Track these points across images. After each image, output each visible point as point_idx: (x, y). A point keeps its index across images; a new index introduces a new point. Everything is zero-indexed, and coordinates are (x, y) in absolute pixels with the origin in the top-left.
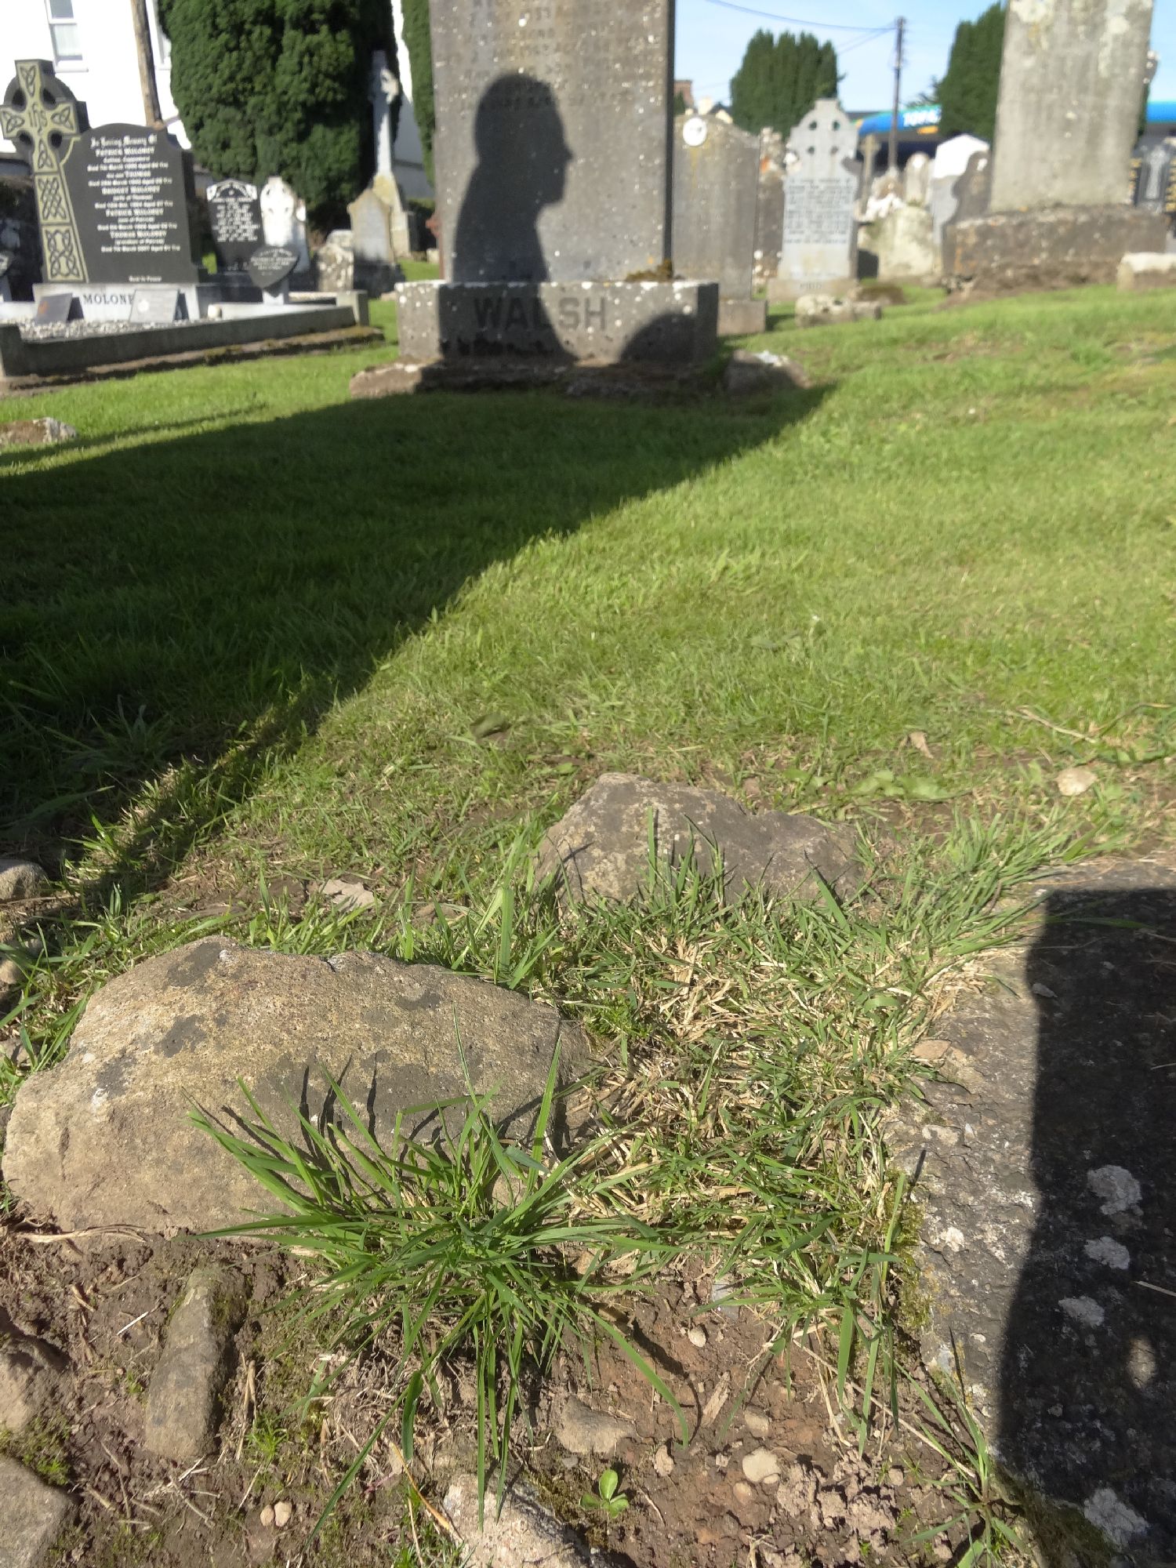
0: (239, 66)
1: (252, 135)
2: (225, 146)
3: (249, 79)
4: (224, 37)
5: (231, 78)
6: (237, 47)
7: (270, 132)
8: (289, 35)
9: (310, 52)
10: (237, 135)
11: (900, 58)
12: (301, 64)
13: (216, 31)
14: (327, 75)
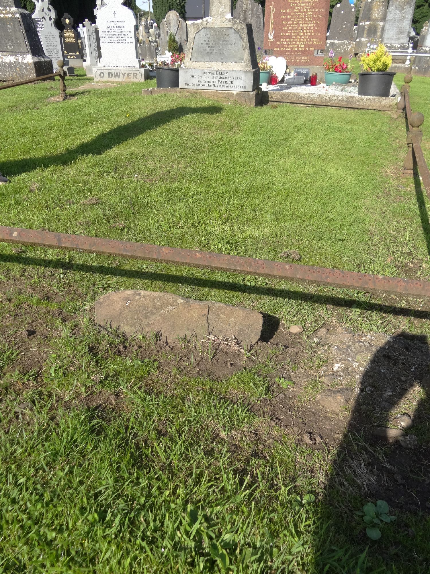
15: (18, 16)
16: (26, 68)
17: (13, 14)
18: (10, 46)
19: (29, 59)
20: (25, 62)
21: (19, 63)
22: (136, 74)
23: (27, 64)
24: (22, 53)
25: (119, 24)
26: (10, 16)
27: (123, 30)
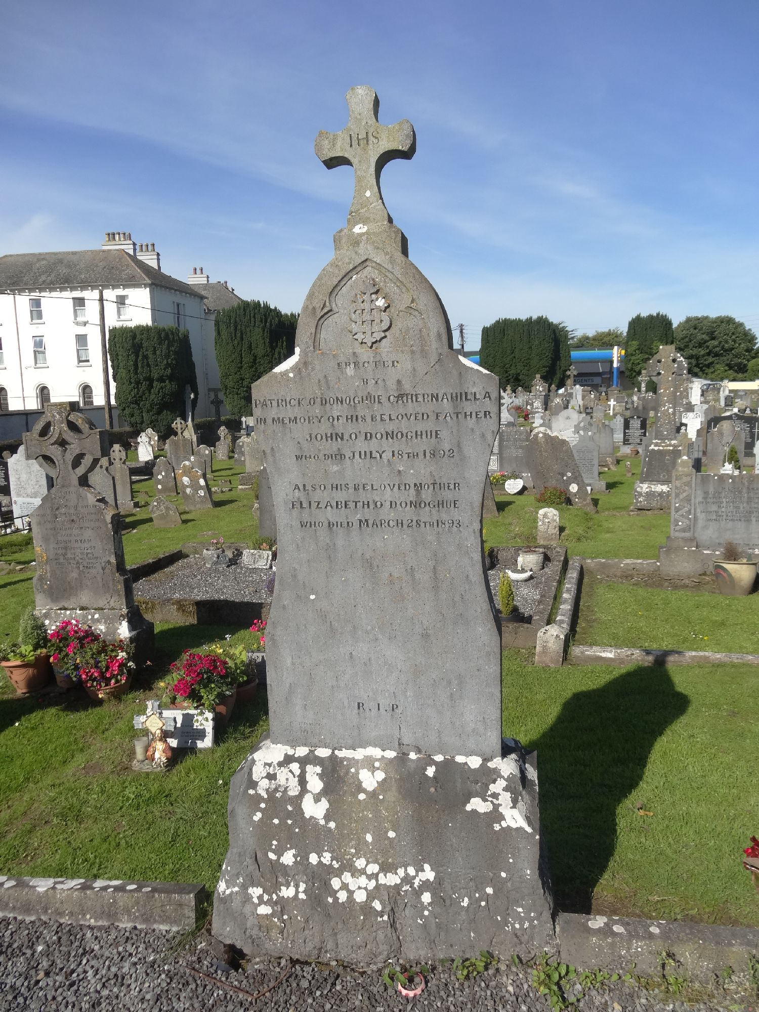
0: (138, 393)
1: (142, 412)
2: (132, 416)
3: (141, 397)
4: (133, 385)
5: (135, 396)
6: (137, 388)
7: (148, 412)
8: (155, 384)
9: (162, 388)
10: (137, 412)
11: (463, 340)
12: (159, 392)
13: (131, 383)
14: (168, 395)
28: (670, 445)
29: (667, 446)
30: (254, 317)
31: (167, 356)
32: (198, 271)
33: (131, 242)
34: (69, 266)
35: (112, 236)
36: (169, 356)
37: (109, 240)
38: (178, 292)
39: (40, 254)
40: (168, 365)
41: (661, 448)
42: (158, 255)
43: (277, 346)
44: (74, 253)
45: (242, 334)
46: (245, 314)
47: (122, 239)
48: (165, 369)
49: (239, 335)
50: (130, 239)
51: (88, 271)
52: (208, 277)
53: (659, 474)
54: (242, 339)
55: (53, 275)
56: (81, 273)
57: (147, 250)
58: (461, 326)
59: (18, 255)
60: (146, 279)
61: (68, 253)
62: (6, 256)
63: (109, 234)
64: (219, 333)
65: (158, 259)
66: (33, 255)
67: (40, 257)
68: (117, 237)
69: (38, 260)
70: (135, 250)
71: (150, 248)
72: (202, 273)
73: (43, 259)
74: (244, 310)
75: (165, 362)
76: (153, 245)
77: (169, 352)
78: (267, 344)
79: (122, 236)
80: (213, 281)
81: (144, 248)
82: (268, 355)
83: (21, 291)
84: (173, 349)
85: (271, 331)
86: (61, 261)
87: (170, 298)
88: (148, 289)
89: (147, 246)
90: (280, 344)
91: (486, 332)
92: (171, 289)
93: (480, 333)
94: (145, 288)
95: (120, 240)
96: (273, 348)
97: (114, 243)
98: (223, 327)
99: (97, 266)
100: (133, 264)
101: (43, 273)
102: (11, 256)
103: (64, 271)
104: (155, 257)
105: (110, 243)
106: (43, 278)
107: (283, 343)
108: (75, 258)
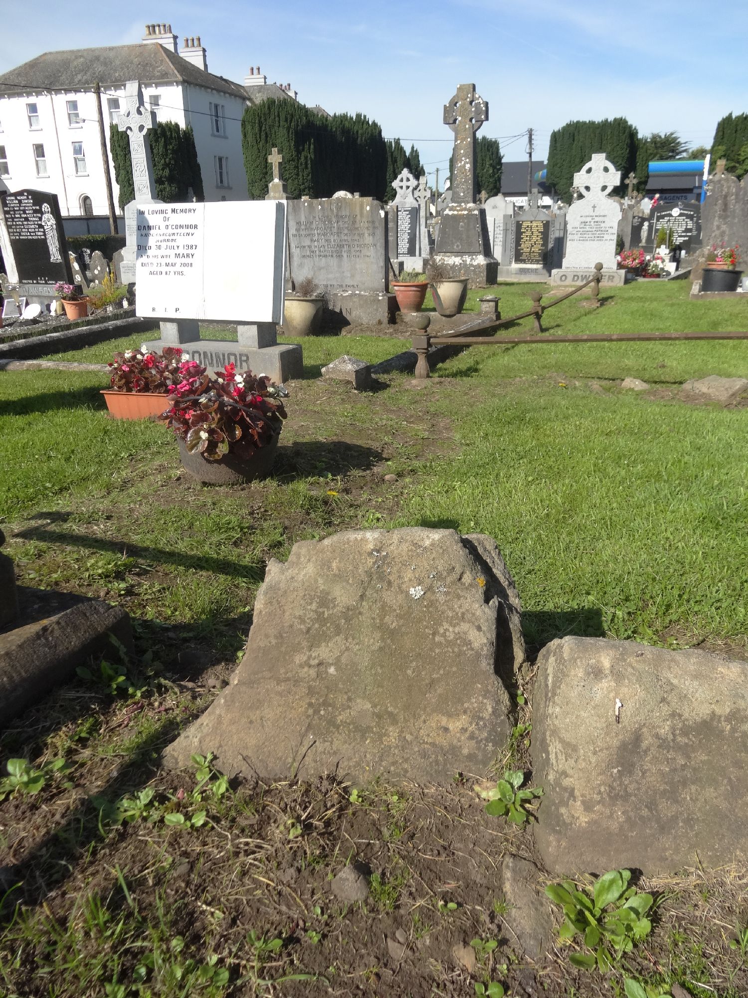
11: (531, 148)
15: (476, 212)
16: (474, 271)
17: (470, 210)
18: (458, 246)
19: (481, 260)
20: (475, 263)
21: (466, 265)
22: (613, 277)
23: (479, 266)
24: (471, 253)
25: (597, 219)
26: (466, 212)
27: (603, 225)
28: (465, 209)
29: (461, 210)
30: (279, 116)
31: (165, 155)
32: (255, 71)
33: (171, 35)
34: (105, 64)
35: (152, 29)
36: (167, 155)
37: (150, 34)
38: (214, 92)
39: (79, 51)
40: (166, 165)
41: (456, 213)
42: (204, 50)
43: (303, 150)
44: (111, 49)
45: (267, 137)
46: (269, 113)
47: (162, 32)
48: (163, 169)
49: (263, 137)
50: (171, 32)
51: (122, 69)
52: (265, 78)
53: (453, 244)
54: (266, 142)
55: (89, 74)
56: (115, 71)
57: (193, 45)
58: (531, 130)
59: (57, 53)
60: (178, 75)
61: (105, 49)
62: (45, 54)
63: (149, 27)
64: (245, 136)
65: (205, 56)
66: (72, 52)
67: (77, 54)
68: (157, 29)
69: (76, 58)
70: (176, 44)
71: (196, 43)
72: (259, 73)
73: (81, 56)
74: (269, 108)
75: (163, 161)
76: (199, 39)
77: (167, 150)
78: (292, 148)
79: (162, 28)
80: (269, 82)
81: (190, 43)
82: (293, 160)
83: (58, 91)
84: (171, 147)
85: (297, 133)
86: (97, 58)
87: (206, 99)
88: (180, 88)
89: (193, 40)
90: (306, 146)
91: (556, 138)
92: (207, 87)
93: (549, 138)
94: (177, 85)
95: (160, 33)
96: (299, 152)
97: (153, 36)
98: (249, 127)
99: (132, 63)
100: (167, 60)
101: (81, 71)
102: (51, 53)
103: (99, 68)
104: (201, 53)
105: (150, 37)
106: (79, 77)
107: (310, 146)
108: (111, 54)
